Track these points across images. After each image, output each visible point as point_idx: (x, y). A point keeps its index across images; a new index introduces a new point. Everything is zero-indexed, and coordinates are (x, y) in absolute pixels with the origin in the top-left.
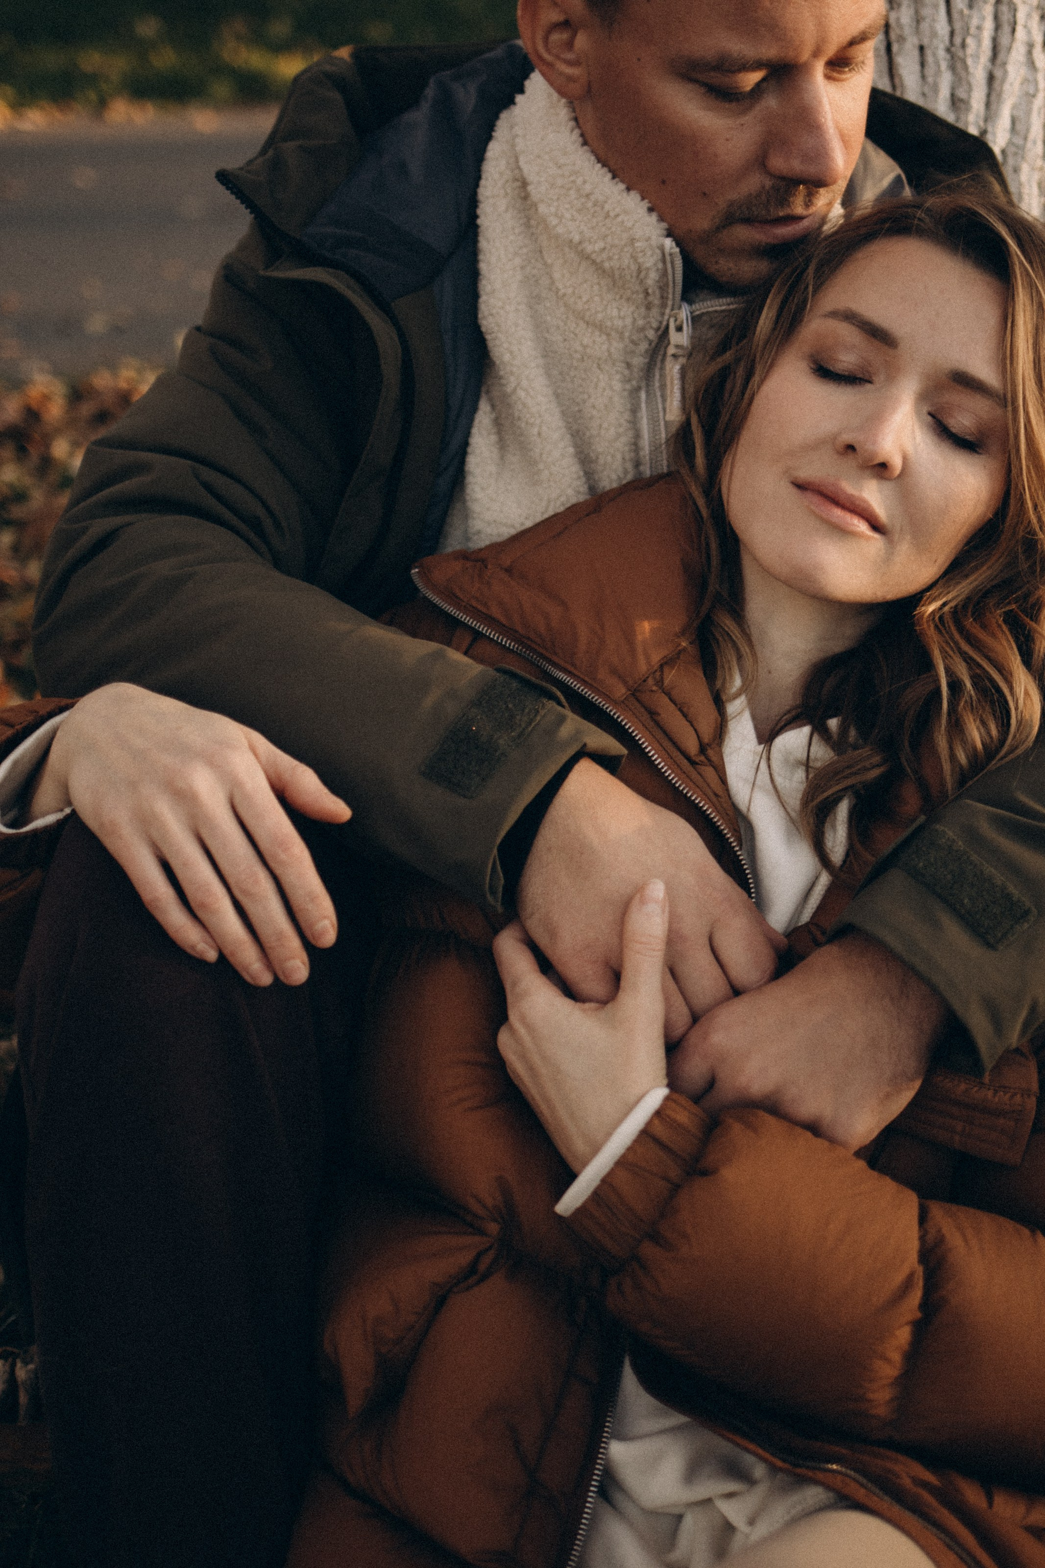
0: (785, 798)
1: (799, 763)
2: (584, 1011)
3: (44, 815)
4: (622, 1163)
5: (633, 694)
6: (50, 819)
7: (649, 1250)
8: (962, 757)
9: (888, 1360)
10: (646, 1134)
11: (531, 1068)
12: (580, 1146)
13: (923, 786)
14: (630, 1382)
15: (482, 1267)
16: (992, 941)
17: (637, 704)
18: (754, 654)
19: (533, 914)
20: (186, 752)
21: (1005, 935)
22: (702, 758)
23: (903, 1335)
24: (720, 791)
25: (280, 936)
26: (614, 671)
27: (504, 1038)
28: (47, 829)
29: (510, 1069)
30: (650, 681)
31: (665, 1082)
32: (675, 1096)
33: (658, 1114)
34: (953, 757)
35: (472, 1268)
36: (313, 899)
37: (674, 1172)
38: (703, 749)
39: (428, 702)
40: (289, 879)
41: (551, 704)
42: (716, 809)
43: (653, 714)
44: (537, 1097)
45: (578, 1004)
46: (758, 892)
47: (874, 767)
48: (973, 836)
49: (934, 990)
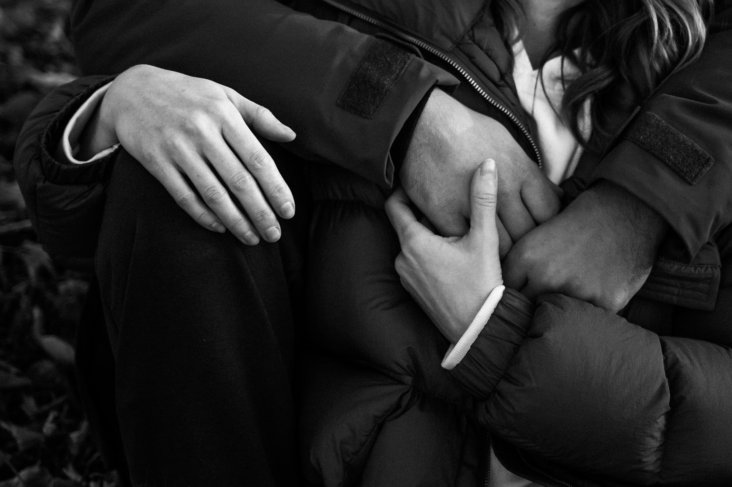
0: (553, 102)
1: (557, 79)
2: (450, 243)
3: (101, 151)
4: (483, 335)
5: (457, 47)
6: (106, 153)
7: (504, 386)
8: (657, 67)
9: (653, 437)
10: (495, 315)
11: (419, 281)
12: (454, 325)
13: (635, 87)
14: (495, 463)
15: (404, 403)
16: (689, 180)
17: (460, 52)
18: (525, 13)
19: (413, 186)
20: (191, 105)
21: (696, 176)
22: (502, 83)
23: (661, 421)
24: (514, 101)
25: (263, 213)
26: (443, 33)
27: (399, 265)
28: (104, 159)
29: (404, 282)
30: (467, 37)
31: (502, 282)
32: (510, 291)
33: (501, 302)
34: (652, 67)
35: (398, 405)
36: (280, 190)
37: (515, 337)
38: (502, 76)
39: (337, 61)
40: (265, 178)
41: (413, 56)
42: (514, 114)
43: (471, 58)
44: (424, 299)
45: (445, 238)
46: (542, 162)
47: (605, 78)
48: (671, 117)
49: (657, 213)
